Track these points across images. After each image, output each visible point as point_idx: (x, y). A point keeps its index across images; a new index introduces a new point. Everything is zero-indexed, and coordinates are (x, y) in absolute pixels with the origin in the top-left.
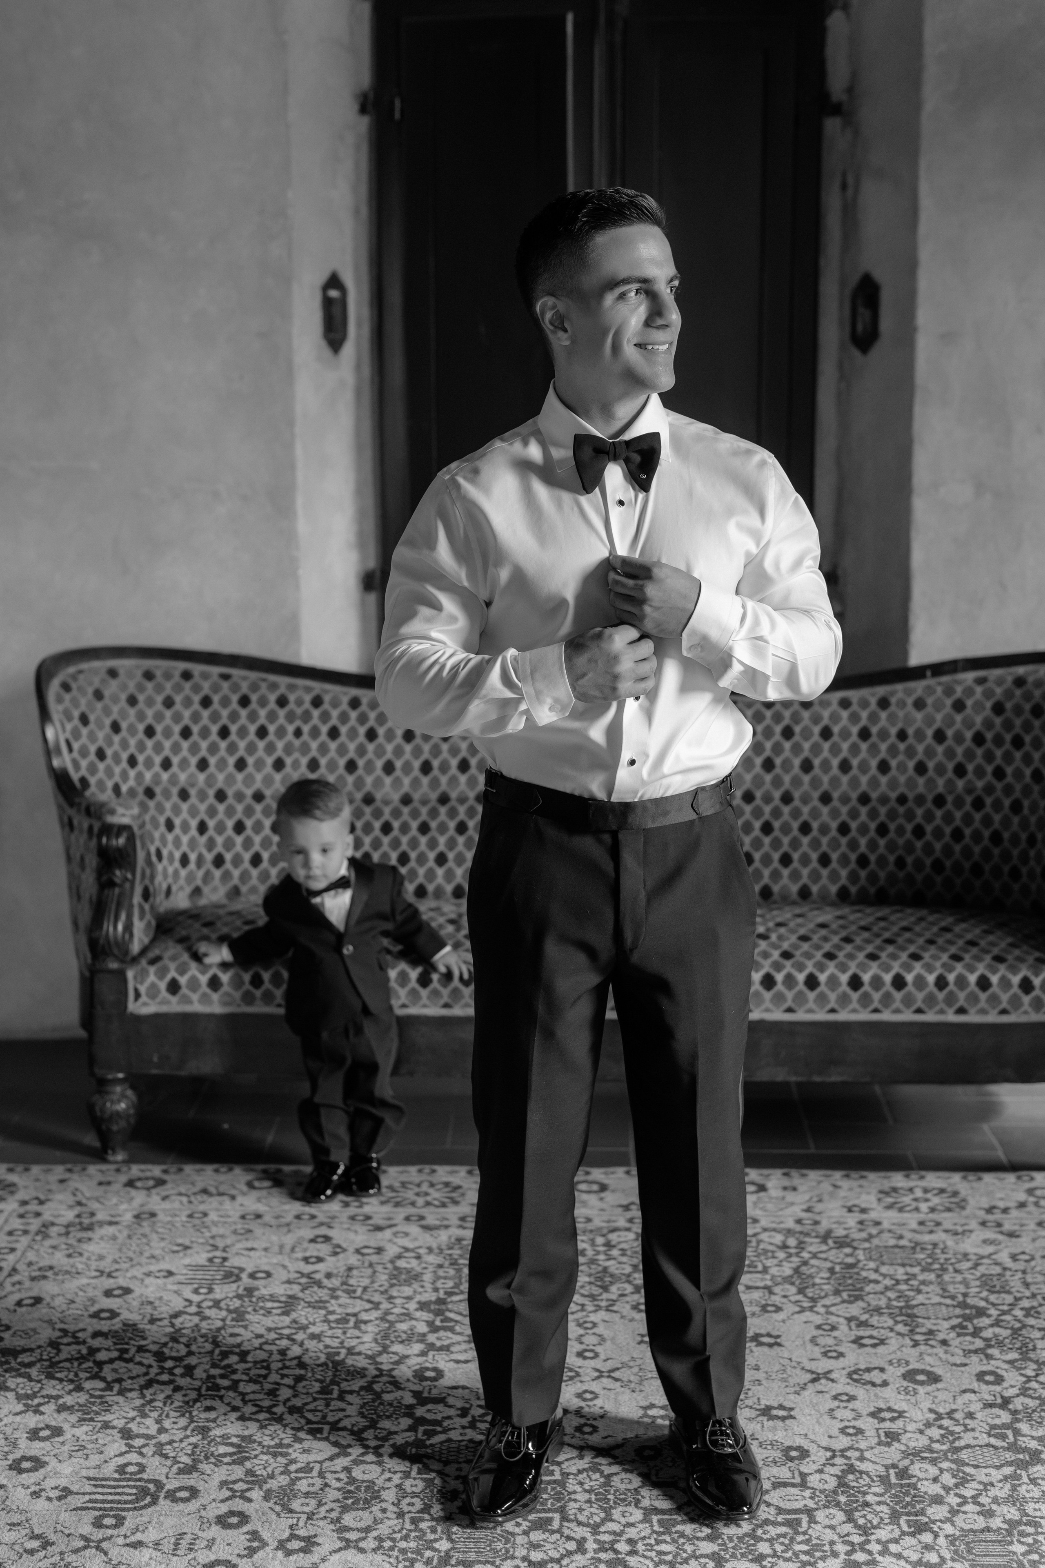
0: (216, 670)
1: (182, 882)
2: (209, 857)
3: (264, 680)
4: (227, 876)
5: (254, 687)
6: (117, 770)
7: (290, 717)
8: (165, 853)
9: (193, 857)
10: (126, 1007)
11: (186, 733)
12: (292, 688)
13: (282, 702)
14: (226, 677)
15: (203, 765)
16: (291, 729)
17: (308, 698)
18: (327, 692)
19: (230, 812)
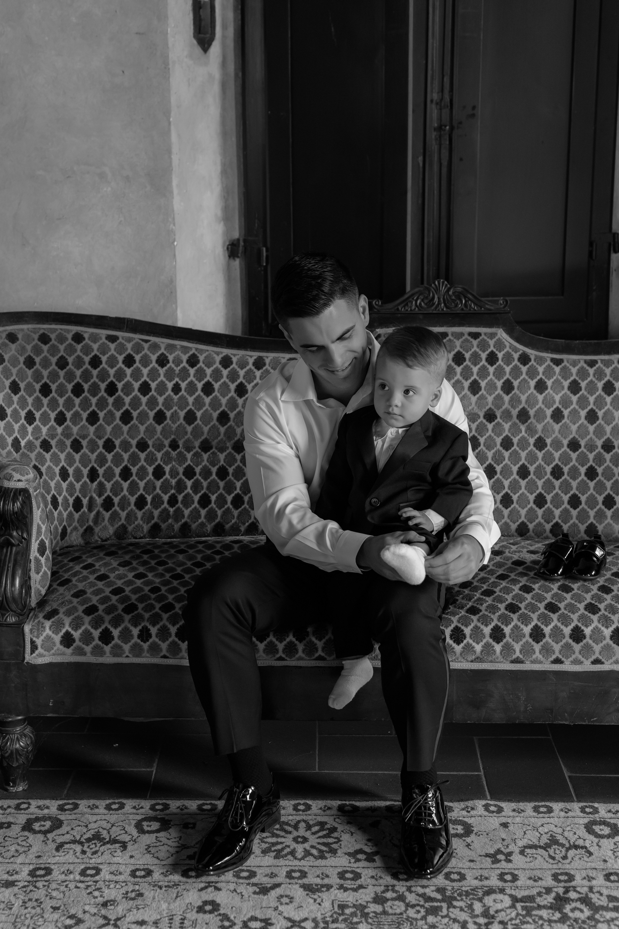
0: (104, 333)
1: (75, 524)
2: (99, 501)
3: (146, 341)
4: (115, 517)
5: (138, 348)
6: (16, 427)
7: (170, 375)
8: (60, 499)
9: (85, 501)
10: (24, 658)
11: (78, 390)
12: (171, 348)
13: (162, 361)
14: (112, 339)
15: (93, 418)
16: (170, 385)
17: (185, 358)
18: (201, 351)
19: (117, 460)
